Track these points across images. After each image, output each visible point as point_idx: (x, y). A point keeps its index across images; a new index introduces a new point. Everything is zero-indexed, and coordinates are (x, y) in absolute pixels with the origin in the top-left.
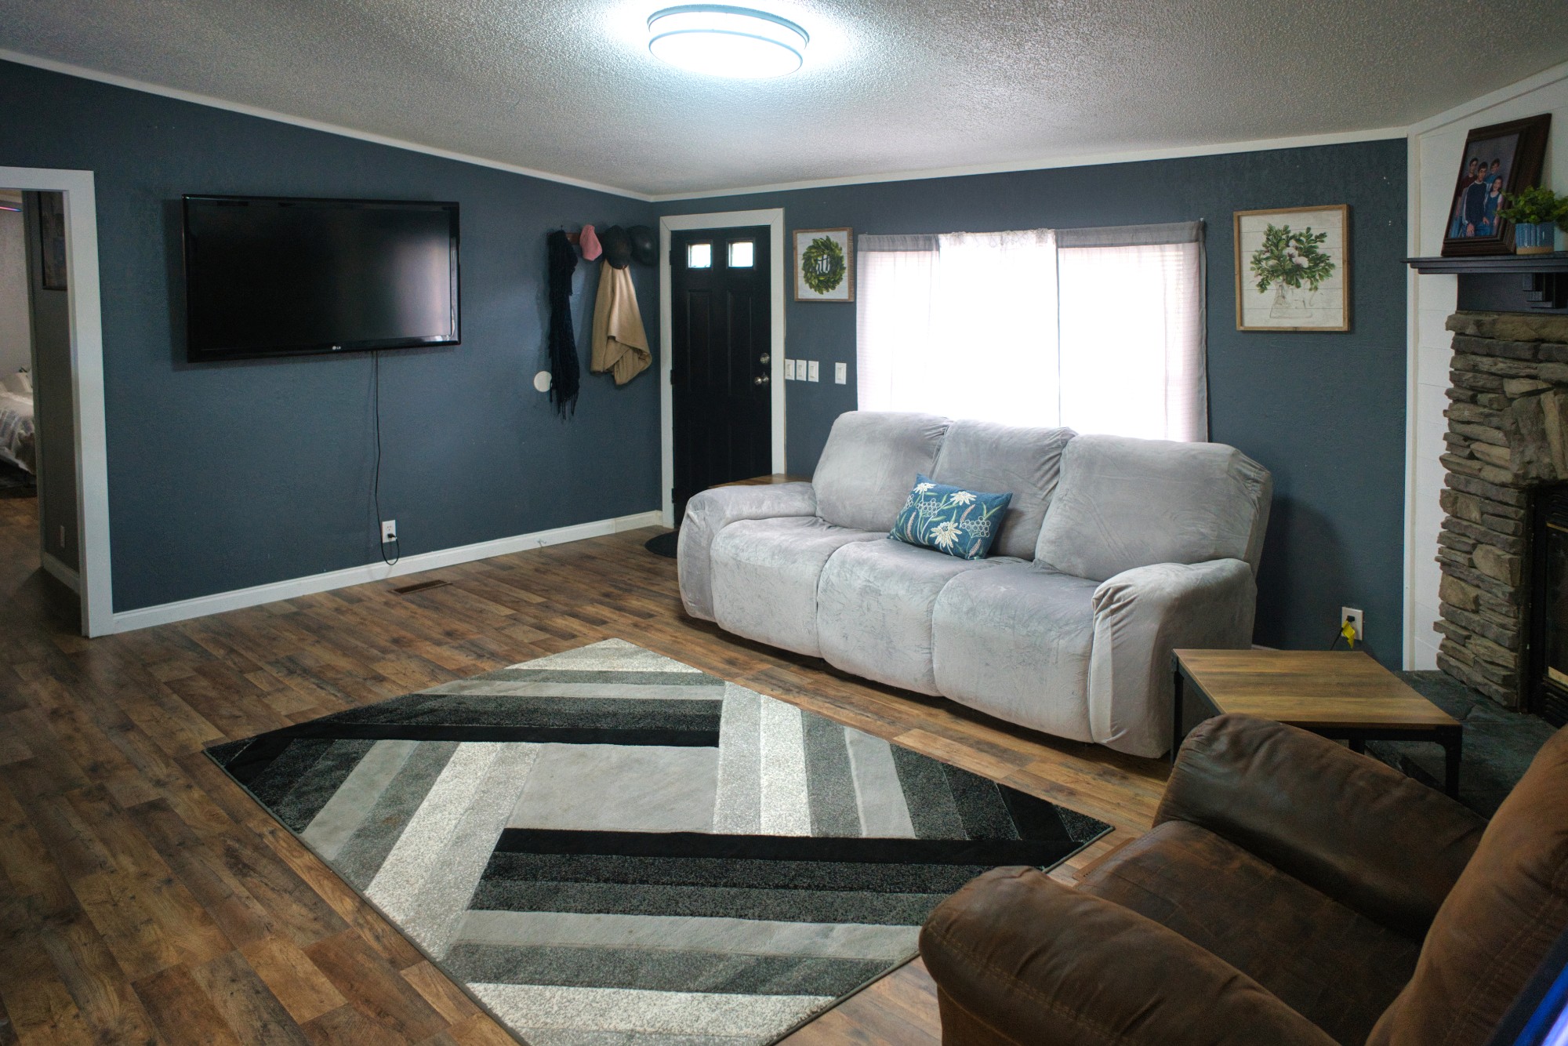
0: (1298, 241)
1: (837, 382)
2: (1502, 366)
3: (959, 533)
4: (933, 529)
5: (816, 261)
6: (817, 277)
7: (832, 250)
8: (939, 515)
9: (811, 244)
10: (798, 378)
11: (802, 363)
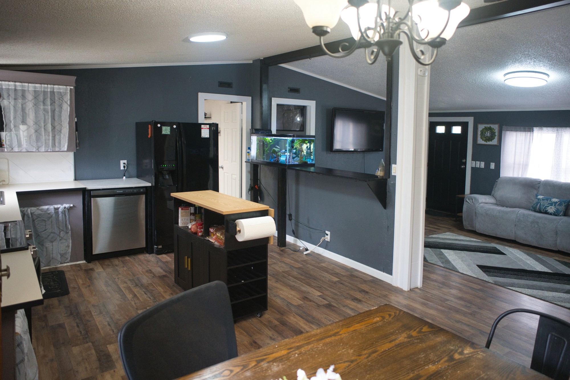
1: (491, 168)
3: (556, 209)
4: (547, 208)
5: (485, 133)
6: (485, 137)
7: (491, 130)
8: (548, 204)
9: (484, 128)
10: (476, 167)
11: (478, 163)
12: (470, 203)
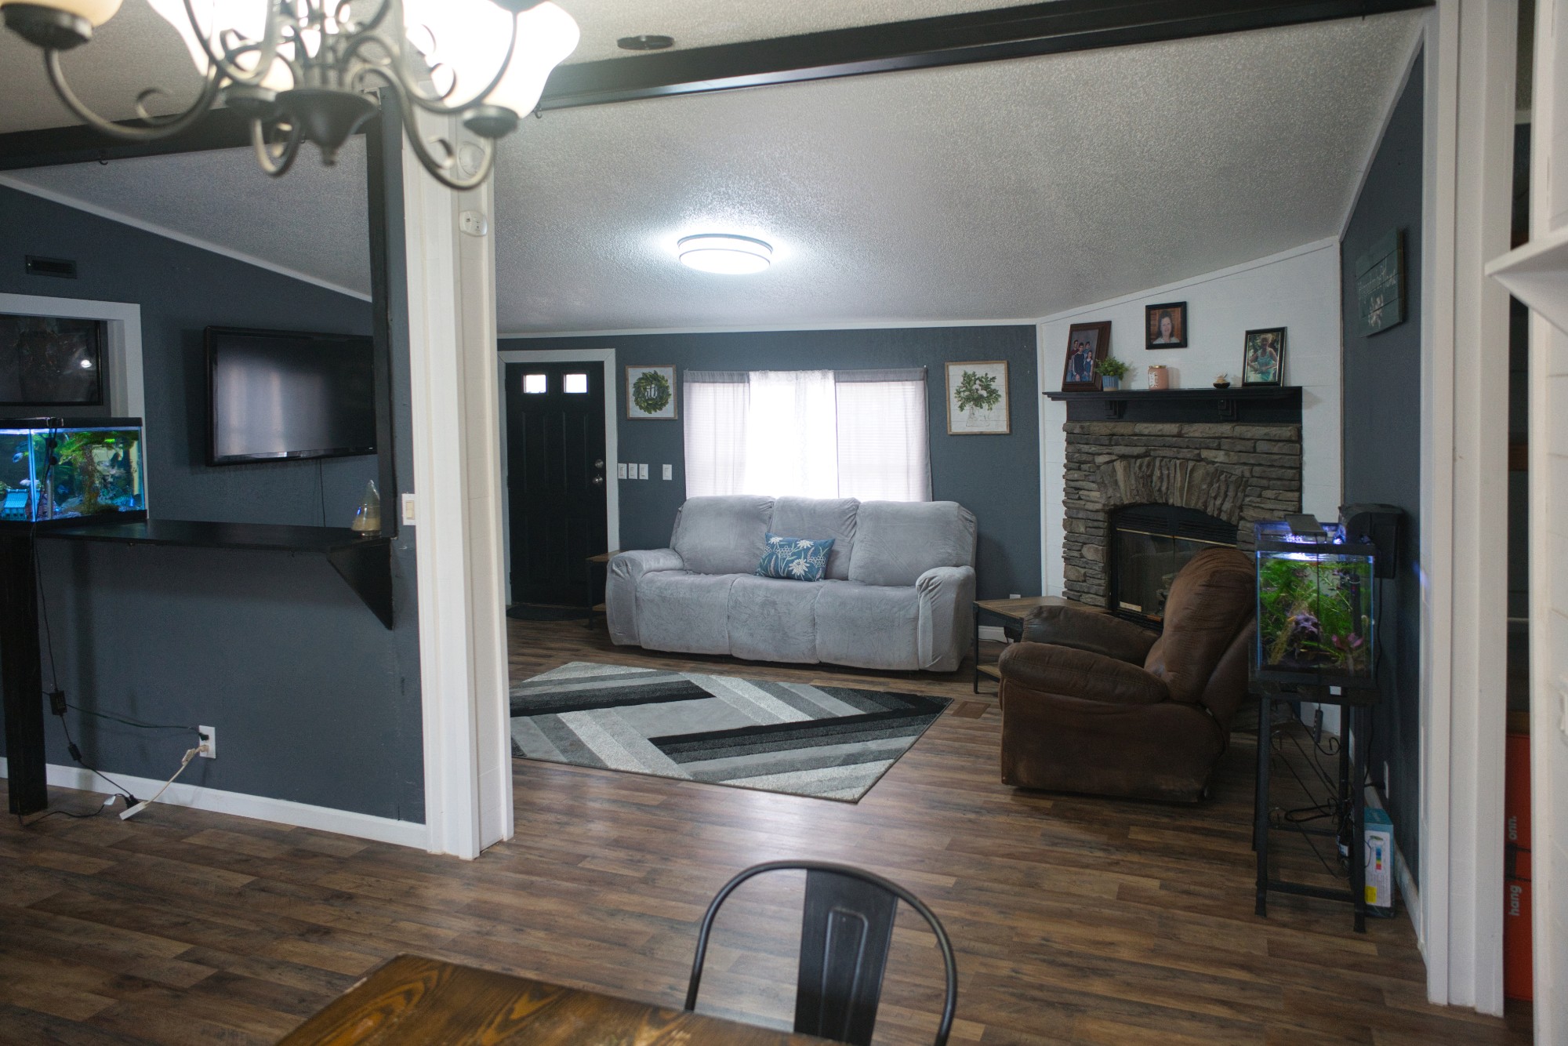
0: (981, 381)
1: (664, 478)
2: (1093, 449)
3: (808, 565)
4: (790, 565)
5: (645, 389)
6: (646, 401)
7: (659, 381)
8: (792, 556)
9: (641, 376)
10: (630, 477)
11: (633, 466)
12: (622, 574)
